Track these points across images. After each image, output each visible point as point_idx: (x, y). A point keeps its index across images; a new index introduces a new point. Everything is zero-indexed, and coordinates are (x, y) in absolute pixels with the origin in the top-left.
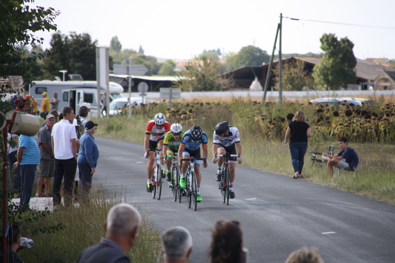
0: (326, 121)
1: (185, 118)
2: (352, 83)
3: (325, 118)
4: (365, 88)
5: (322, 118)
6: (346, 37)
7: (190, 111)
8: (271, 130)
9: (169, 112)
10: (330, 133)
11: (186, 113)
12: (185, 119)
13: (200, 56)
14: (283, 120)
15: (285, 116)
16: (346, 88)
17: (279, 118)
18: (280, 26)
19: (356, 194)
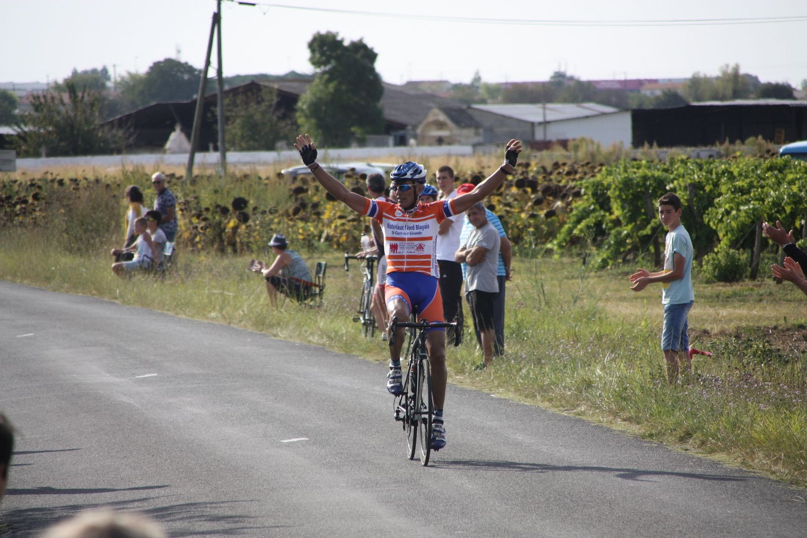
0: (313, 212)
1: (23, 210)
2: (376, 132)
3: (310, 205)
4: (402, 141)
5: (303, 206)
6: (361, 41)
7: (35, 197)
8: (201, 231)
10: (320, 237)
11: (25, 202)
12: (24, 212)
13: (66, 81)
14: (224, 211)
15: (228, 204)
16: (362, 143)
17: (218, 206)
18: (217, 19)
19: (361, 358)
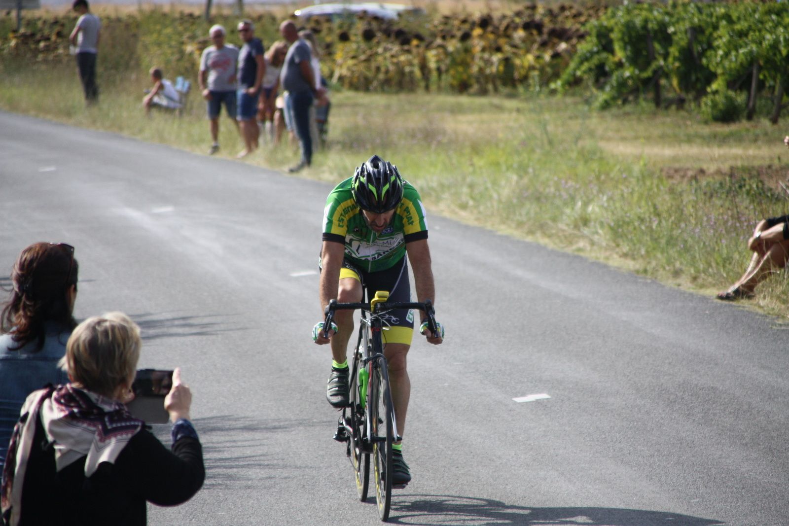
1: (47, 48)
3: (323, 45)
7: (59, 34)
9: (15, 37)
10: (331, 77)
11: (49, 39)
